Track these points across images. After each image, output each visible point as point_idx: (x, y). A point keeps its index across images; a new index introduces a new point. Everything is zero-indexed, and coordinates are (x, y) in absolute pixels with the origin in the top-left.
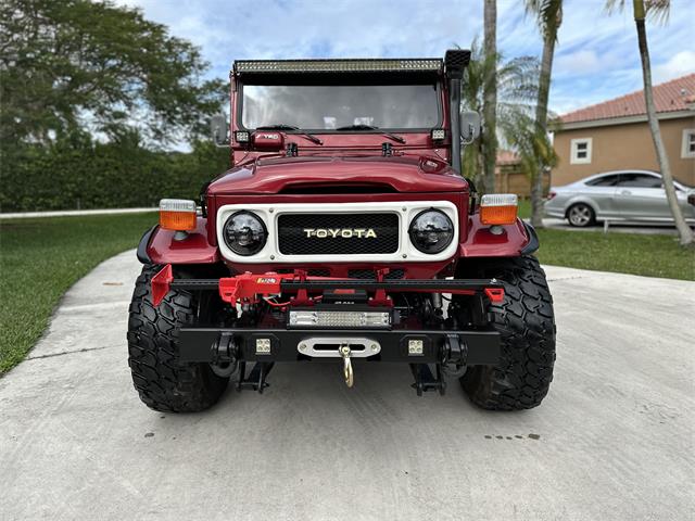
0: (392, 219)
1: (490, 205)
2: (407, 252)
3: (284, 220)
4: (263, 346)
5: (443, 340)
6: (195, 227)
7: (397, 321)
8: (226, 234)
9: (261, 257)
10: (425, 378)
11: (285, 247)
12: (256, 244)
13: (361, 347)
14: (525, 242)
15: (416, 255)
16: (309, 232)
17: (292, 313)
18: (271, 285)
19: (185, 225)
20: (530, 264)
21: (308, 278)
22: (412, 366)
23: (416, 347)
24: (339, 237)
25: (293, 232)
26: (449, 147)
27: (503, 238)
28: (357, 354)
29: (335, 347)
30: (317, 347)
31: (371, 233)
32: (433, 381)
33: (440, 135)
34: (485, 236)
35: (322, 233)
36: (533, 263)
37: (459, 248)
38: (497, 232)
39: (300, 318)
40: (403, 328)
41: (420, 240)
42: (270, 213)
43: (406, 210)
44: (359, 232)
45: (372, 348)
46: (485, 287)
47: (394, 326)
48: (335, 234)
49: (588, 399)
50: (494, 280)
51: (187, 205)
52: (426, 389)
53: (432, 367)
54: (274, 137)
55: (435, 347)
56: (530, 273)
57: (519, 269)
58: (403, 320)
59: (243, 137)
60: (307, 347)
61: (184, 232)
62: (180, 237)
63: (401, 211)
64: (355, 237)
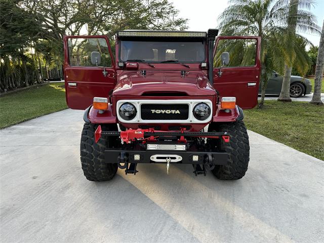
0: (186, 107)
1: (225, 101)
2: (192, 119)
3: (143, 106)
4: (137, 157)
5: (206, 156)
6: (107, 108)
7: (189, 147)
8: (120, 112)
9: (134, 121)
10: (199, 170)
11: (143, 117)
13: (175, 158)
15: (196, 121)
16: (153, 111)
17: (148, 145)
18: (140, 134)
21: (155, 131)
22: (193, 165)
23: (195, 158)
24: (165, 113)
25: (147, 111)
26: (208, 70)
27: (230, 114)
28: (173, 161)
29: (165, 158)
30: (158, 158)
31: (178, 112)
32: (202, 171)
33: (204, 65)
34: (222, 113)
35: (158, 112)
37: (212, 118)
38: (228, 111)
39: (151, 147)
40: (191, 151)
41: (197, 116)
42: (138, 103)
43: (192, 103)
44: (173, 111)
45: (179, 158)
46: (222, 136)
47: (187, 150)
48: (163, 112)
50: (226, 133)
52: (199, 174)
53: (201, 166)
54: (134, 65)
55: (203, 158)
58: (190, 147)
59: (121, 64)
60: (154, 158)
62: (101, 112)
63: (190, 103)
64: (171, 113)
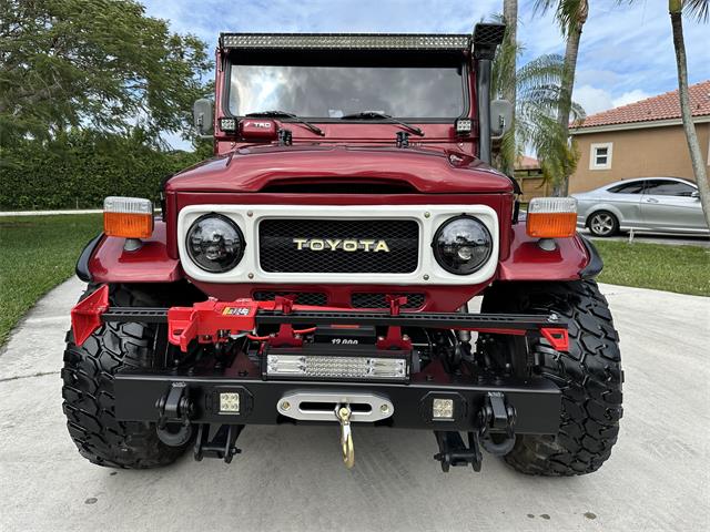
0: (411, 227)
1: (540, 211)
2: (429, 270)
3: (267, 227)
4: (230, 403)
5: (481, 401)
6: (149, 234)
7: (417, 367)
8: (190, 243)
9: (236, 275)
10: (455, 449)
11: (267, 263)
12: (230, 258)
13: (366, 408)
14: (584, 260)
15: (442, 277)
16: (300, 243)
17: (270, 358)
18: (242, 319)
19: (138, 230)
20: (588, 289)
21: (294, 307)
22: (437, 433)
23: (443, 409)
24: (340, 250)
25: (279, 243)
26: (476, 141)
27: (555, 256)
28: (360, 416)
29: (330, 407)
30: (304, 406)
31: (382, 246)
32: (465, 450)
33: (465, 126)
34: (532, 252)
35: (317, 245)
36: (592, 288)
37: (499, 268)
38: (549, 247)
39: (281, 365)
40: (425, 380)
41: (447, 257)
42: (249, 217)
43: (429, 217)
44: (367, 244)
45: (382, 409)
46: (540, 326)
47: (412, 377)
48: (334, 246)
49: (651, 458)
50: (554, 317)
51: (141, 205)
52: (455, 462)
53: (464, 436)
54: (266, 126)
55: (473, 409)
56: (589, 300)
57: (573, 295)
58: (424, 364)
59: (228, 125)
60: (290, 406)
61: (138, 240)
62: (131, 247)
63: (422, 217)
64: (360, 251)
